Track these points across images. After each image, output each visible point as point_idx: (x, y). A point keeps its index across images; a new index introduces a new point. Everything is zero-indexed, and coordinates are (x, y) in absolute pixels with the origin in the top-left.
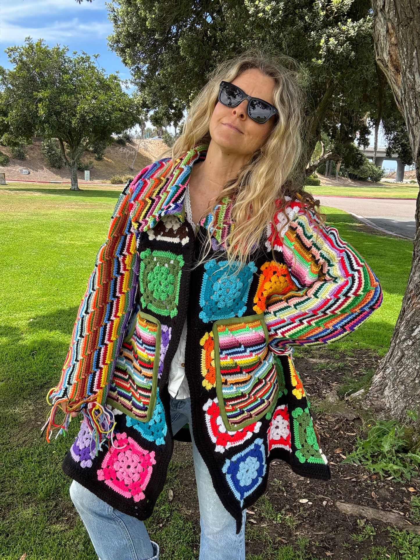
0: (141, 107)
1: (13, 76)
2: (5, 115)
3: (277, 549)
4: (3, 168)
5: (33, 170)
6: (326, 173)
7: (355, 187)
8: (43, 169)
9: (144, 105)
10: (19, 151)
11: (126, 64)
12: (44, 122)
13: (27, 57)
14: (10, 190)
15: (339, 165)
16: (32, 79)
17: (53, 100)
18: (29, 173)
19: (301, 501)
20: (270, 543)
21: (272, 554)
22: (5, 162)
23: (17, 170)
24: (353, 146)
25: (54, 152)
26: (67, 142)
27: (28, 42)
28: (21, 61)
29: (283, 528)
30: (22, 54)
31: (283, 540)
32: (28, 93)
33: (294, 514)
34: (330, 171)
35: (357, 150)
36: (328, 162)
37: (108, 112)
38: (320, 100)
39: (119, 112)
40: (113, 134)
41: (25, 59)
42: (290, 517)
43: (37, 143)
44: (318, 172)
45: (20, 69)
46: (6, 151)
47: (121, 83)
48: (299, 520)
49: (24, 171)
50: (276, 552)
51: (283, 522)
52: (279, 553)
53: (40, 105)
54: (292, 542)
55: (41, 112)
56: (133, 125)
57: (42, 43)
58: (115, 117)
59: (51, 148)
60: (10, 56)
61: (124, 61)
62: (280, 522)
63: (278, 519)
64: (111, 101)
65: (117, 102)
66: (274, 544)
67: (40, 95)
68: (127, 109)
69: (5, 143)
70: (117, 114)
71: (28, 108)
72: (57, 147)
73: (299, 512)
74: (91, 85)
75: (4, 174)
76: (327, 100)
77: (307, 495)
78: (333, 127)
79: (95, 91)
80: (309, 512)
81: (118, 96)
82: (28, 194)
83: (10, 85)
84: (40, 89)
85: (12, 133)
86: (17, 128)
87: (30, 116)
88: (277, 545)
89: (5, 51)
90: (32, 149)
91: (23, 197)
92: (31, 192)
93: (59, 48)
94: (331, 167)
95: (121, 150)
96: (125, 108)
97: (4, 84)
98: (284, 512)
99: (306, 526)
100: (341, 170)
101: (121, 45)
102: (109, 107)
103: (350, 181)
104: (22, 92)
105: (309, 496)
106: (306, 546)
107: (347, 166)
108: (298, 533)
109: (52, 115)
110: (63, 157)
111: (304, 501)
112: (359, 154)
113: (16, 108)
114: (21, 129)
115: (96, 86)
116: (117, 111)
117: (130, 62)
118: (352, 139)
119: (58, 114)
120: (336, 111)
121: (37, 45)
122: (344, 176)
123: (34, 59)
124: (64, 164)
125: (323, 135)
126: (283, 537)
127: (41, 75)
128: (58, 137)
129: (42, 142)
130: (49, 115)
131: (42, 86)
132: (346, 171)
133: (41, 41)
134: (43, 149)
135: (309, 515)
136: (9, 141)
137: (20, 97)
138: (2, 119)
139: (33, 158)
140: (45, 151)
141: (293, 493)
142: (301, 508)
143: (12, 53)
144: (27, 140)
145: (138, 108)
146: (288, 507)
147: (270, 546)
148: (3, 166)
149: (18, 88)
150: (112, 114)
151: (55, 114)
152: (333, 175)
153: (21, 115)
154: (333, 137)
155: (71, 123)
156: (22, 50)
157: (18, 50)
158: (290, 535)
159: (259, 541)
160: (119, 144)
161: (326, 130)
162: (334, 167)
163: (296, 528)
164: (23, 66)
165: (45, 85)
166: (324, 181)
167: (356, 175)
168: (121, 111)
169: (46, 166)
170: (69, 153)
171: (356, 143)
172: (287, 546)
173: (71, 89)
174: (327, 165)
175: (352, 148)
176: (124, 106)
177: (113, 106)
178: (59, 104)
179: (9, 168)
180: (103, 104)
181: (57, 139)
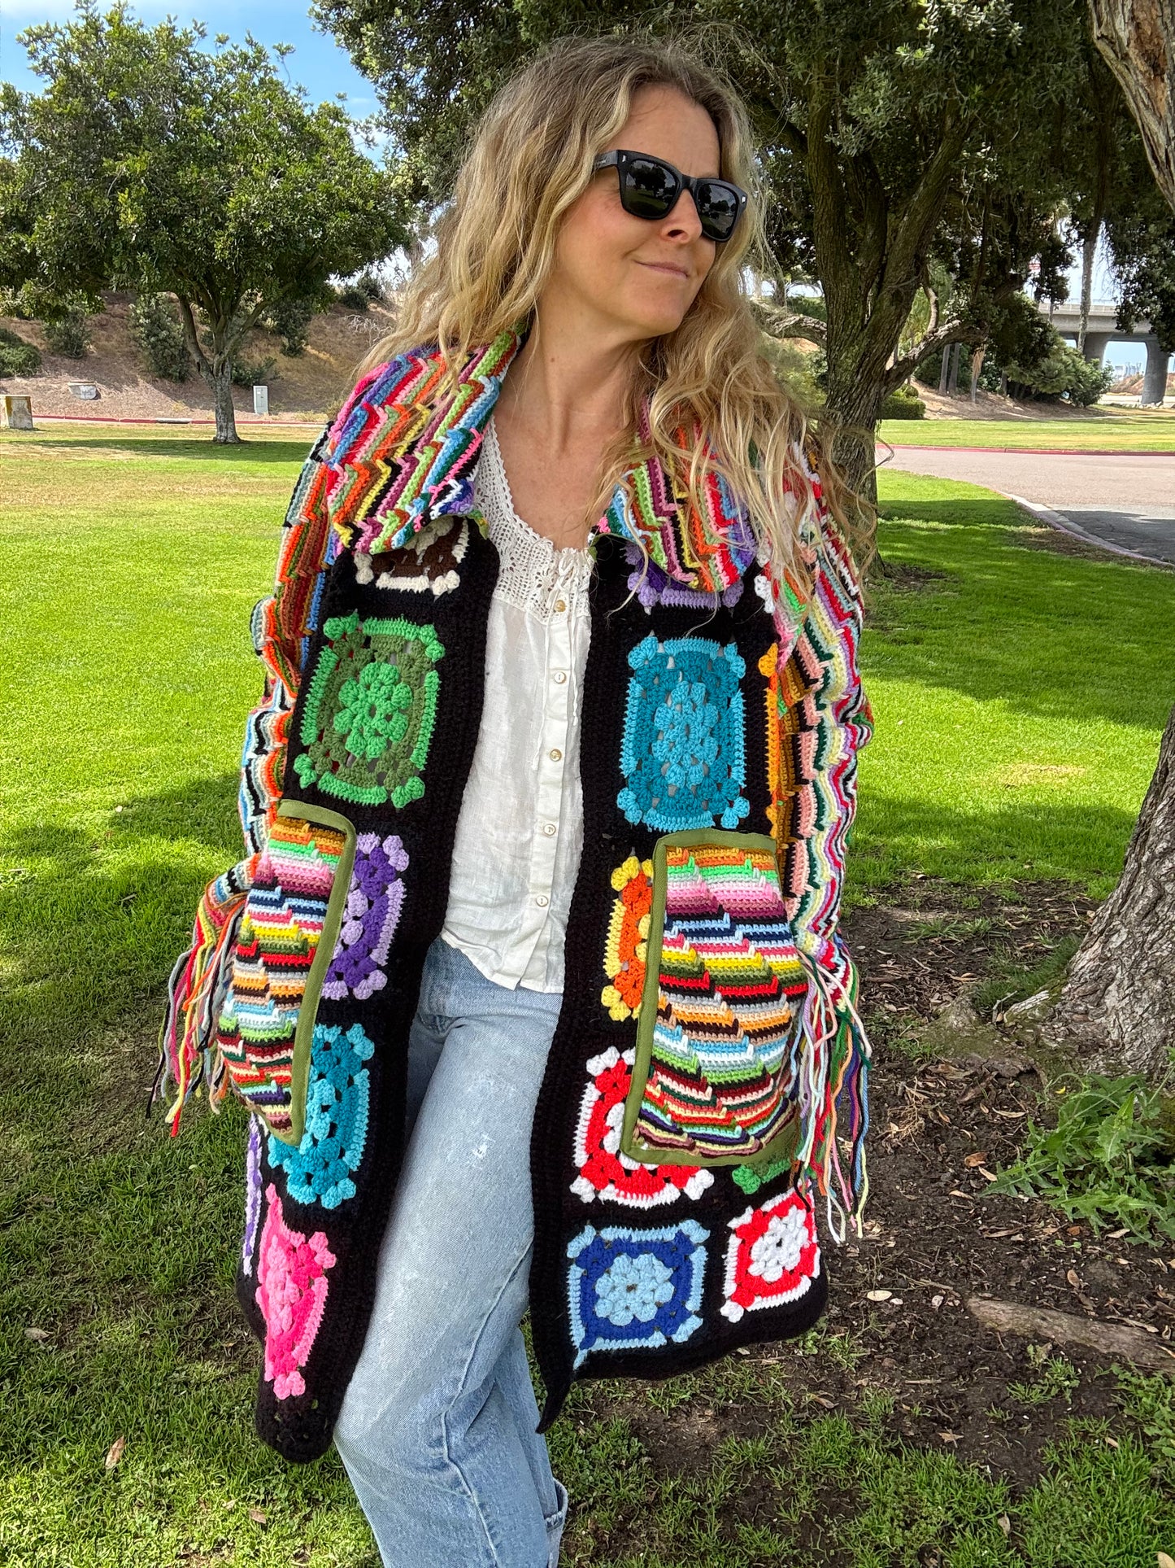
0: (410, 197)
1: (44, 112)
2: (26, 228)
3: (806, 1423)
4: (24, 381)
5: (109, 386)
6: (943, 382)
7: (1024, 420)
8: (135, 383)
9: (418, 192)
10: (68, 332)
11: (365, 69)
12: (138, 247)
13: (82, 56)
14: (45, 443)
15: (979, 357)
16: (99, 121)
17: (159, 182)
18: (98, 396)
19: (871, 1295)
20: (788, 1407)
21: (792, 1438)
22: (31, 366)
23: (64, 388)
24: (1020, 300)
25: (164, 333)
26: (201, 304)
27: (83, 12)
28: (66, 68)
29: (823, 1368)
30: (68, 48)
31: (823, 1401)
32: (86, 161)
33: (853, 1331)
34: (954, 374)
35: (1033, 313)
36: (947, 348)
37: (317, 215)
38: (927, 167)
39: (347, 214)
40: (332, 276)
41: (76, 61)
42: (843, 1338)
43: (117, 309)
44: (919, 379)
45: (65, 92)
46: (29, 332)
47: (351, 129)
48: (865, 1346)
49: (83, 389)
50: (803, 1431)
51: (823, 1352)
52: (813, 1433)
53: (122, 197)
54: (848, 1406)
55: (129, 218)
56: (387, 251)
57: (125, 15)
58: (337, 228)
59: (156, 323)
60: (33, 55)
61: (358, 61)
62: (815, 1351)
63: (810, 1344)
64: (323, 182)
65: (339, 182)
66: (799, 1410)
67: (122, 168)
68: (372, 203)
69: (27, 311)
70: (341, 221)
71: (88, 205)
72: (175, 320)
73: (867, 1324)
74: (267, 136)
75: (28, 399)
76: (946, 166)
77: (888, 1280)
78: (962, 246)
79: (278, 152)
80: (893, 1325)
81: (344, 167)
82: (96, 457)
83: (34, 142)
84: (120, 150)
85: (45, 280)
86: (61, 264)
87: (95, 229)
88: (806, 1414)
89: (20, 40)
90: (102, 326)
91: (82, 465)
92: (105, 450)
93: (173, 29)
94: (956, 365)
95: (355, 323)
96: (366, 202)
97: (19, 136)
98: (825, 1326)
99: (887, 1363)
100: (984, 371)
101: (350, 14)
102: (320, 201)
103: (1010, 403)
104: (72, 161)
105: (893, 1283)
106: (887, 1416)
107: (1003, 361)
108: (864, 1382)
109: (157, 227)
110: (191, 349)
111: (881, 1295)
112: (1038, 324)
113: (55, 206)
114: (69, 267)
115: (281, 139)
116: (341, 209)
117: (374, 63)
118: (1018, 282)
119: (174, 222)
120: (971, 199)
121: (110, 21)
122: (993, 390)
123: (100, 61)
124: (195, 369)
125: (936, 270)
126: (821, 1392)
127: (122, 108)
128: (176, 291)
129: (132, 306)
130: (150, 224)
131: (126, 140)
132: (1000, 374)
133: (120, 7)
134: (135, 327)
135: (894, 1333)
136: (38, 302)
137: (66, 175)
138: (17, 240)
139: (108, 353)
140: (140, 332)
141: (850, 1275)
142: (873, 1315)
143: (39, 45)
144: (90, 299)
145: (400, 201)
146: (835, 1311)
147: (787, 1416)
148: (24, 376)
149: (59, 148)
150: (328, 219)
151: (165, 223)
152: (963, 385)
153: (69, 227)
154: (963, 275)
155: (210, 247)
156: (68, 36)
157: (57, 36)
158: (843, 1386)
159: (757, 1404)
160: (349, 306)
161: (944, 256)
162: (966, 365)
163: (858, 1368)
164: (72, 82)
165: (135, 137)
166: (937, 406)
167: (1029, 387)
168: (353, 209)
169: (144, 373)
170: (208, 336)
171: (1029, 291)
172: (832, 1415)
173: (210, 148)
174: (945, 357)
175: (1019, 309)
176: (362, 196)
177: (330, 196)
178: (175, 194)
179: (41, 382)
180: (301, 190)
181: (174, 296)
